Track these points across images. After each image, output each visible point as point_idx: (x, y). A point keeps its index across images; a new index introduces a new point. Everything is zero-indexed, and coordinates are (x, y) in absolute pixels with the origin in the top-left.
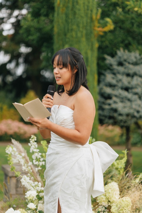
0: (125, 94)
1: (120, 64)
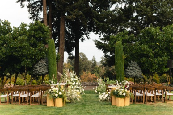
0: (131, 71)
1: (131, 64)
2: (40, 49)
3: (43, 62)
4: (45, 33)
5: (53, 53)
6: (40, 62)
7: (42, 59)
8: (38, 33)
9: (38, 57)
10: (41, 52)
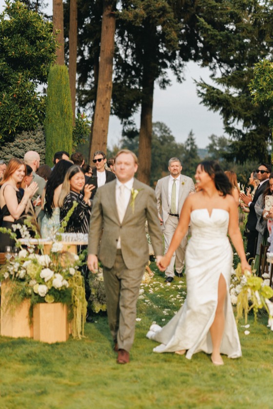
2: (19, 97)
3: (29, 140)
4: (38, 42)
5: (62, 112)
6: (18, 141)
7: (26, 130)
8: (16, 45)
9: (13, 122)
10: (21, 109)
